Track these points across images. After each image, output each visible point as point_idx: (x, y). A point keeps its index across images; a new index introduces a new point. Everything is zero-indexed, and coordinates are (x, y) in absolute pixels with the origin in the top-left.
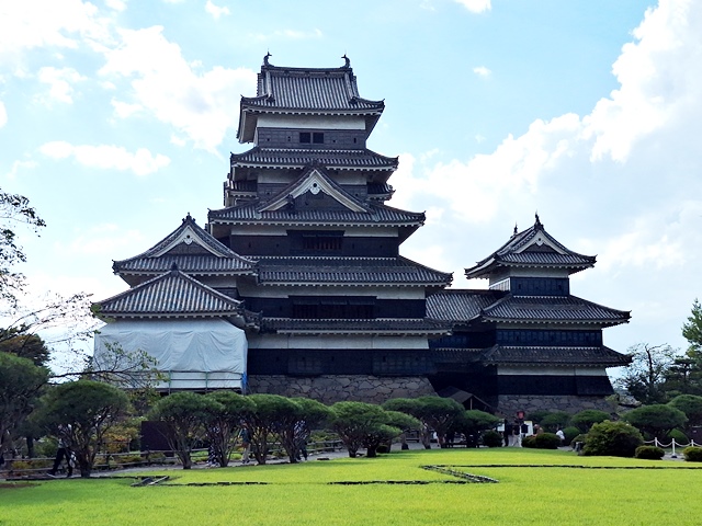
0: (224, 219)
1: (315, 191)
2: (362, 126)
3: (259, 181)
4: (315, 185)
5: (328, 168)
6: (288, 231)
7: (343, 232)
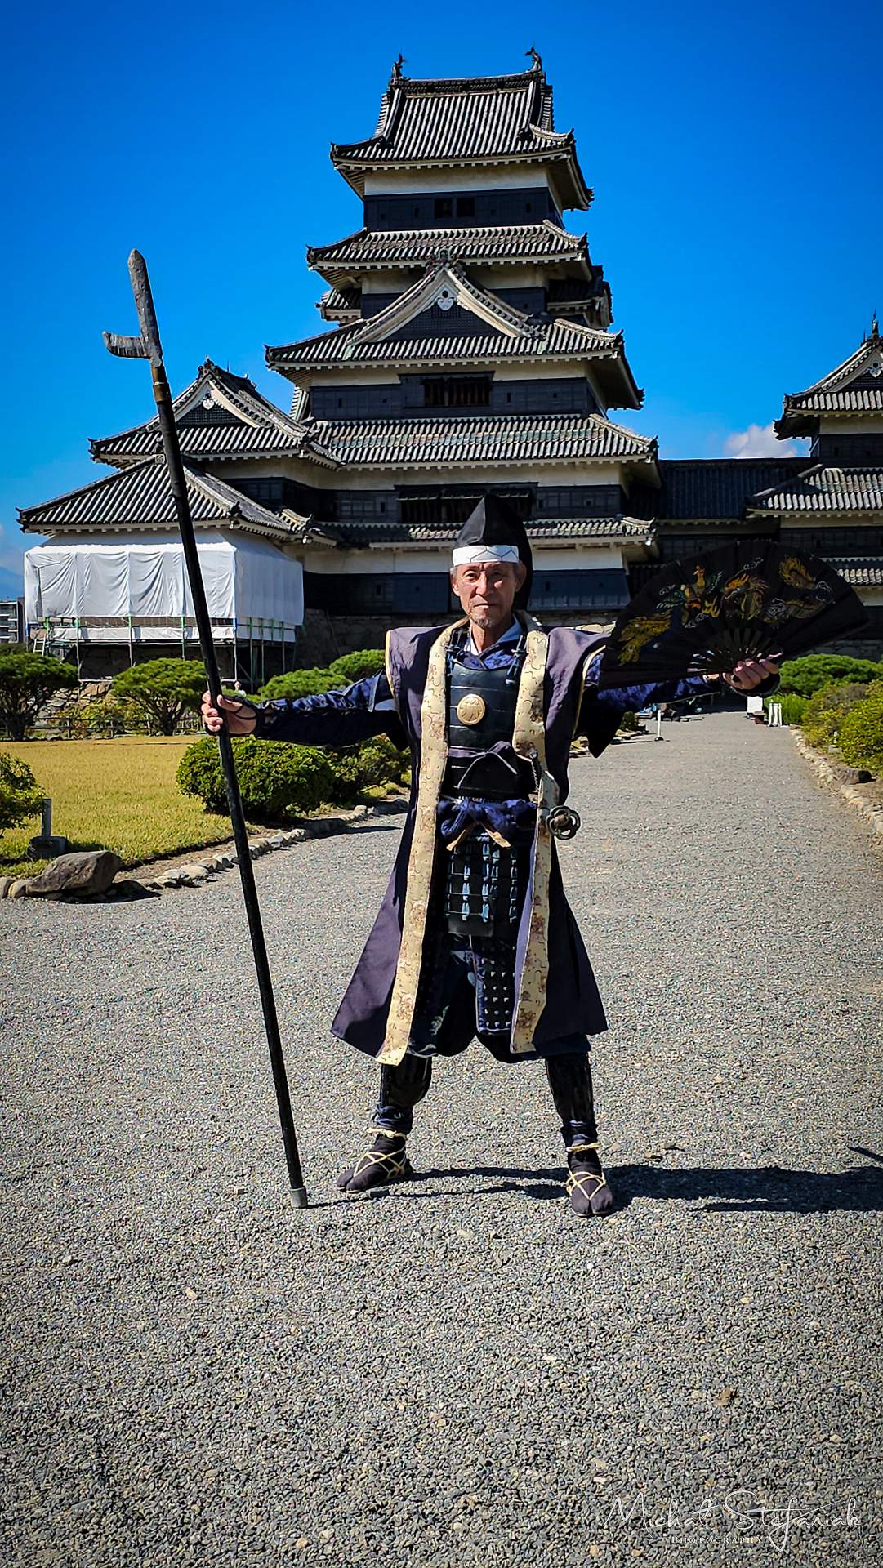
0: (292, 360)
1: (445, 305)
2: (540, 180)
3: (364, 292)
4: (445, 294)
5: (468, 262)
6: (400, 376)
7: (493, 373)
